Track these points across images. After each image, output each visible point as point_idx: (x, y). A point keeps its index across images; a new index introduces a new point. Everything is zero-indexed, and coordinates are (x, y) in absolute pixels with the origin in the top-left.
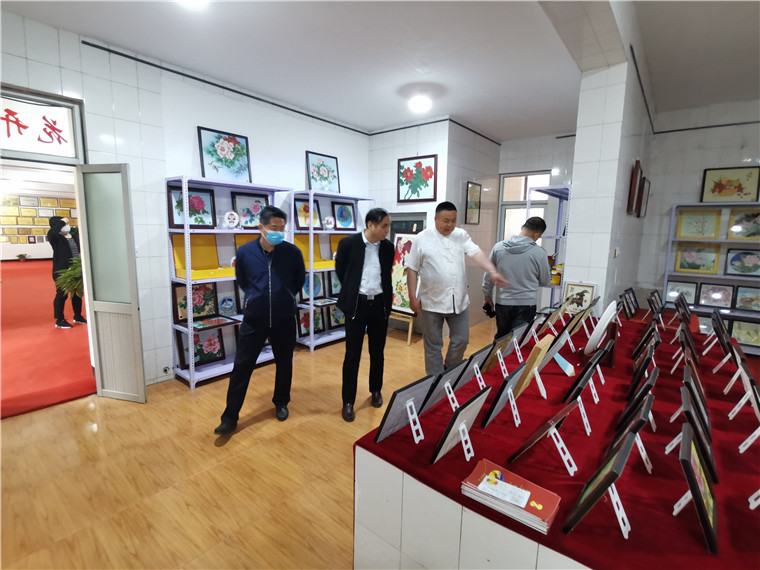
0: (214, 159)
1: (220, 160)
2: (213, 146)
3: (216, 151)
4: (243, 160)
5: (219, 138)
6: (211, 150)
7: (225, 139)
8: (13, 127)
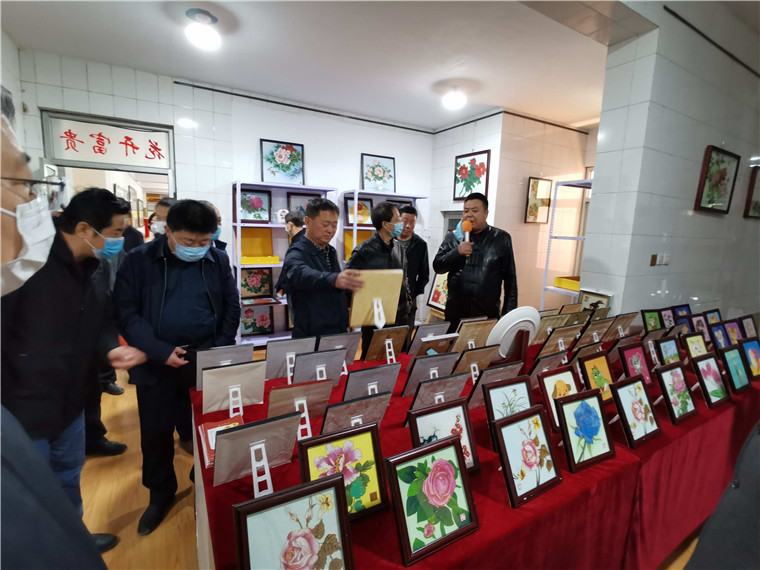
0: (272, 165)
1: (277, 166)
2: (272, 154)
3: (274, 158)
4: (298, 165)
5: (278, 147)
6: (270, 157)
7: (283, 148)
8: (130, 148)
